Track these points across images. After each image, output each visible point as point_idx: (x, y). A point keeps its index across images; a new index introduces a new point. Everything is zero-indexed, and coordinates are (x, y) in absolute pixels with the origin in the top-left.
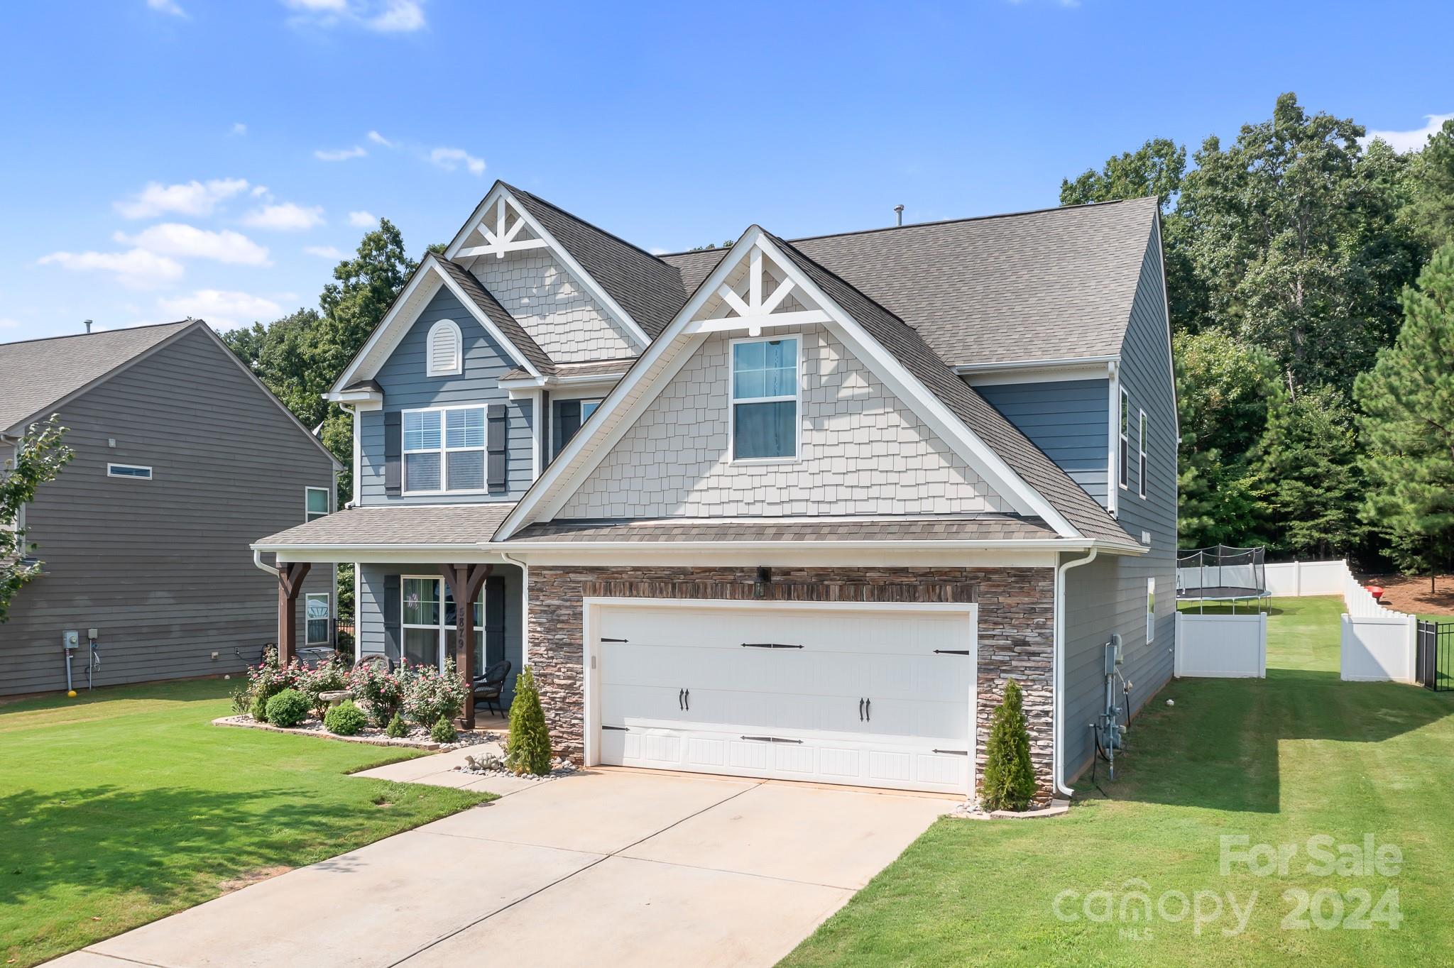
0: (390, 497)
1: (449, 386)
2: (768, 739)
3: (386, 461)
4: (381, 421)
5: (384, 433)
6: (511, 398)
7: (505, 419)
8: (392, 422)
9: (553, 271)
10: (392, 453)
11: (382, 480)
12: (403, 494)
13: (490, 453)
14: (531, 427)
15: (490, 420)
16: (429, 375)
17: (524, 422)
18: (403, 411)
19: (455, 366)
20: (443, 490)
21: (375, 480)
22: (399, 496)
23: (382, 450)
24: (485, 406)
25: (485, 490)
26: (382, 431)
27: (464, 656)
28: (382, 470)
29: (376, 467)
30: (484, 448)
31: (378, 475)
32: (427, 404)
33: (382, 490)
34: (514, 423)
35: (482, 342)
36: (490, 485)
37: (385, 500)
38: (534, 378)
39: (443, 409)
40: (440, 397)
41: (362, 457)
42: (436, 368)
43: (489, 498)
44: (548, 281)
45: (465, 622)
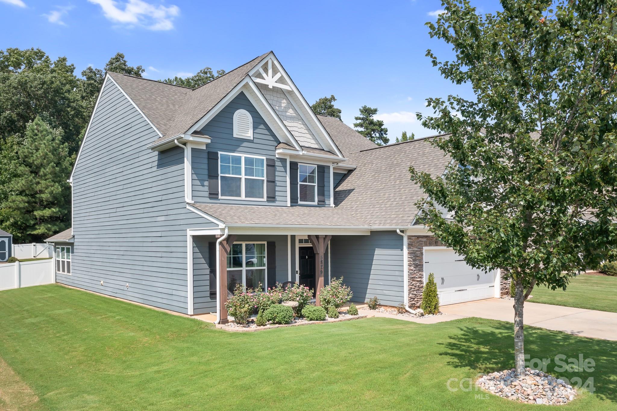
0: (210, 198)
1: (245, 144)
2: (460, 290)
3: (209, 178)
4: (206, 155)
5: (207, 162)
6: (277, 156)
7: (274, 166)
8: (212, 157)
9: (284, 101)
10: (212, 175)
11: (206, 188)
12: (220, 197)
13: (268, 181)
14: (286, 172)
15: (267, 165)
16: (235, 136)
17: (282, 169)
18: (220, 153)
19: (249, 135)
20: (243, 197)
21: (201, 188)
22: (217, 198)
23: (206, 172)
24: (264, 158)
25: (265, 199)
26: (206, 161)
27: (323, 278)
28: (206, 183)
29: (202, 181)
30: (265, 178)
31: (203, 186)
32: (233, 151)
33: (207, 194)
34: (278, 168)
35: (262, 126)
36: (268, 197)
37: (208, 200)
38: (297, 150)
39: (243, 156)
40: (240, 149)
41: (192, 174)
42: (239, 134)
43: (267, 204)
44: (283, 105)
45: (323, 262)
